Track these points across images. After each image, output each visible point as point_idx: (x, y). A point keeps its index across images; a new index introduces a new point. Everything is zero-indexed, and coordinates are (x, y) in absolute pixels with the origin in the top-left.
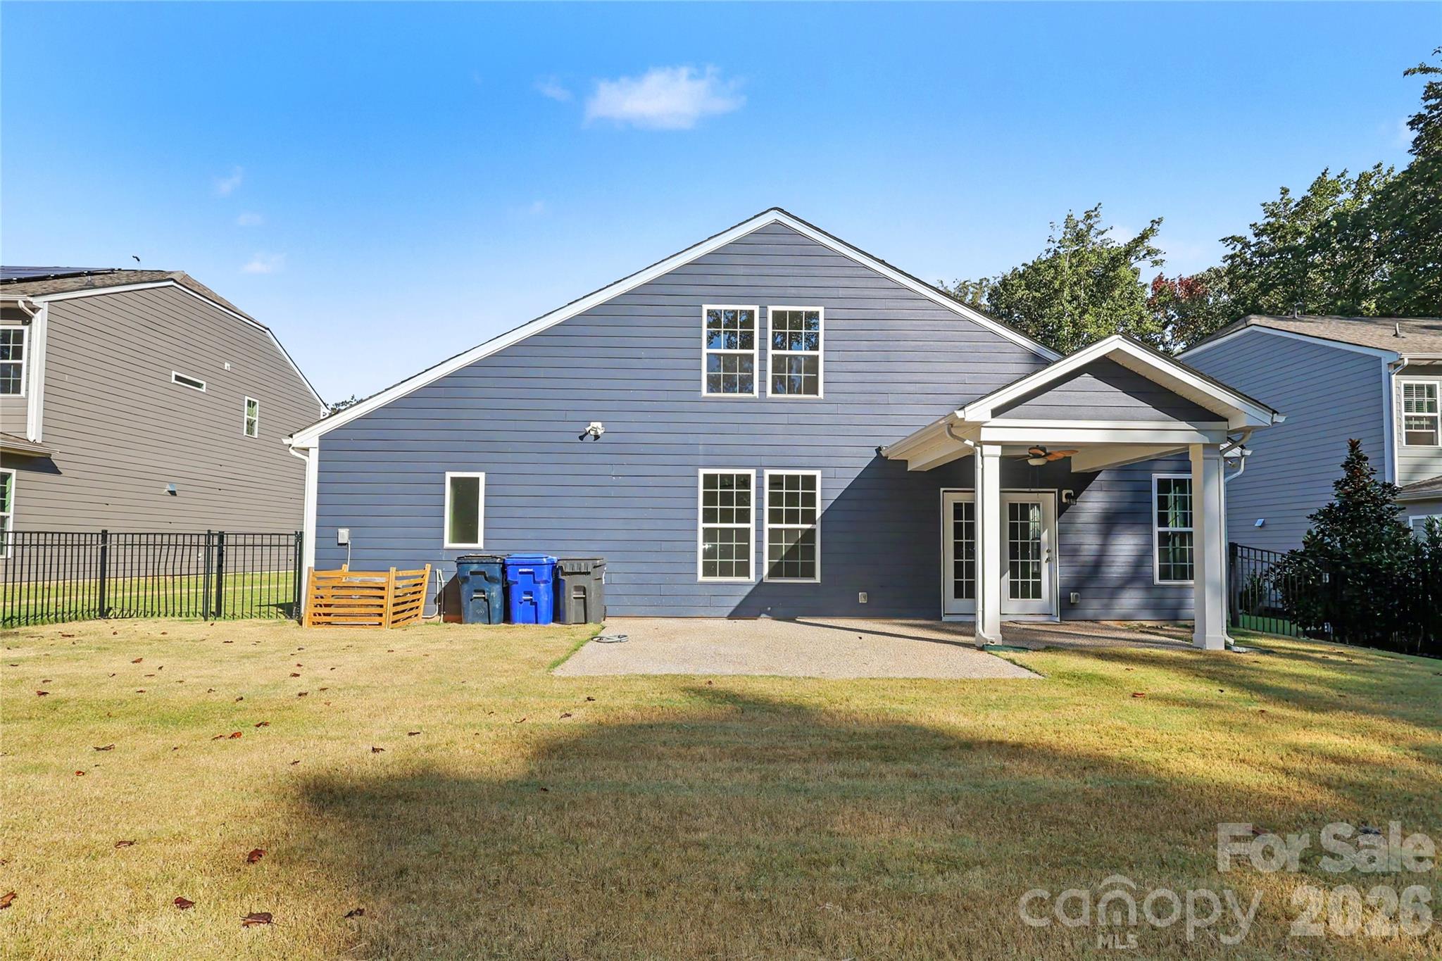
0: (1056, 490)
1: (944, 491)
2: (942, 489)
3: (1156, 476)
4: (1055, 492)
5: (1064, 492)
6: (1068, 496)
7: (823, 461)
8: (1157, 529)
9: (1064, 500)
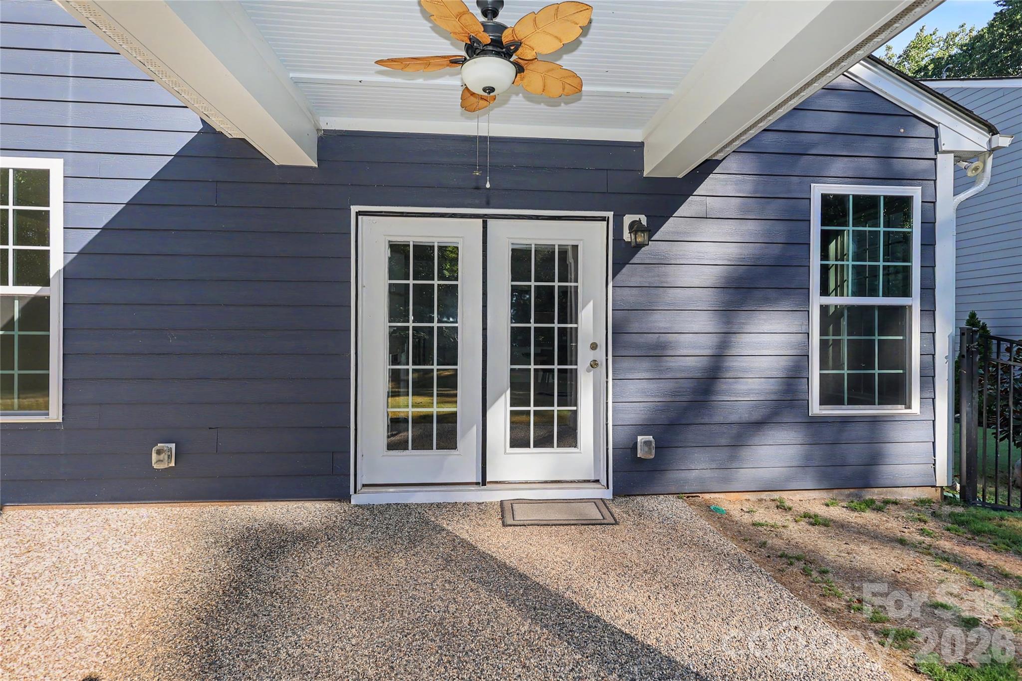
0: (610, 214)
1: (359, 214)
2: (354, 209)
3: (818, 190)
4: (603, 219)
5: (628, 219)
6: (635, 227)
7: (71, 139)
8: (817, 301)
9: (627, 236)
